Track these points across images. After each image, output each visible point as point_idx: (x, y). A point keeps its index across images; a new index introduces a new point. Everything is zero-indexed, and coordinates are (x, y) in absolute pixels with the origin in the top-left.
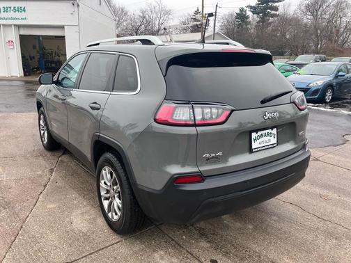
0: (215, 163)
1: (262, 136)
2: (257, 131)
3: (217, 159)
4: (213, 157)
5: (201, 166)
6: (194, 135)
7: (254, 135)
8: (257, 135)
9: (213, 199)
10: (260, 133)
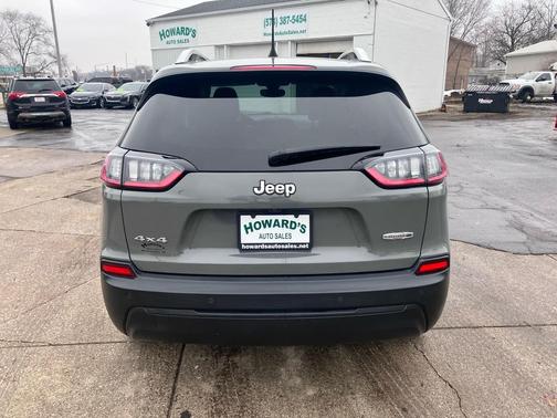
0: (155, 253)
1: (267, 224)
2: (253, 213)
3: (157, 248)
4: (151, 244)
5: (136, 253)
6: (116, 201)
7: (245, 220)
8: (253, 221)
9: (146, 310)
10: (260, 218)
